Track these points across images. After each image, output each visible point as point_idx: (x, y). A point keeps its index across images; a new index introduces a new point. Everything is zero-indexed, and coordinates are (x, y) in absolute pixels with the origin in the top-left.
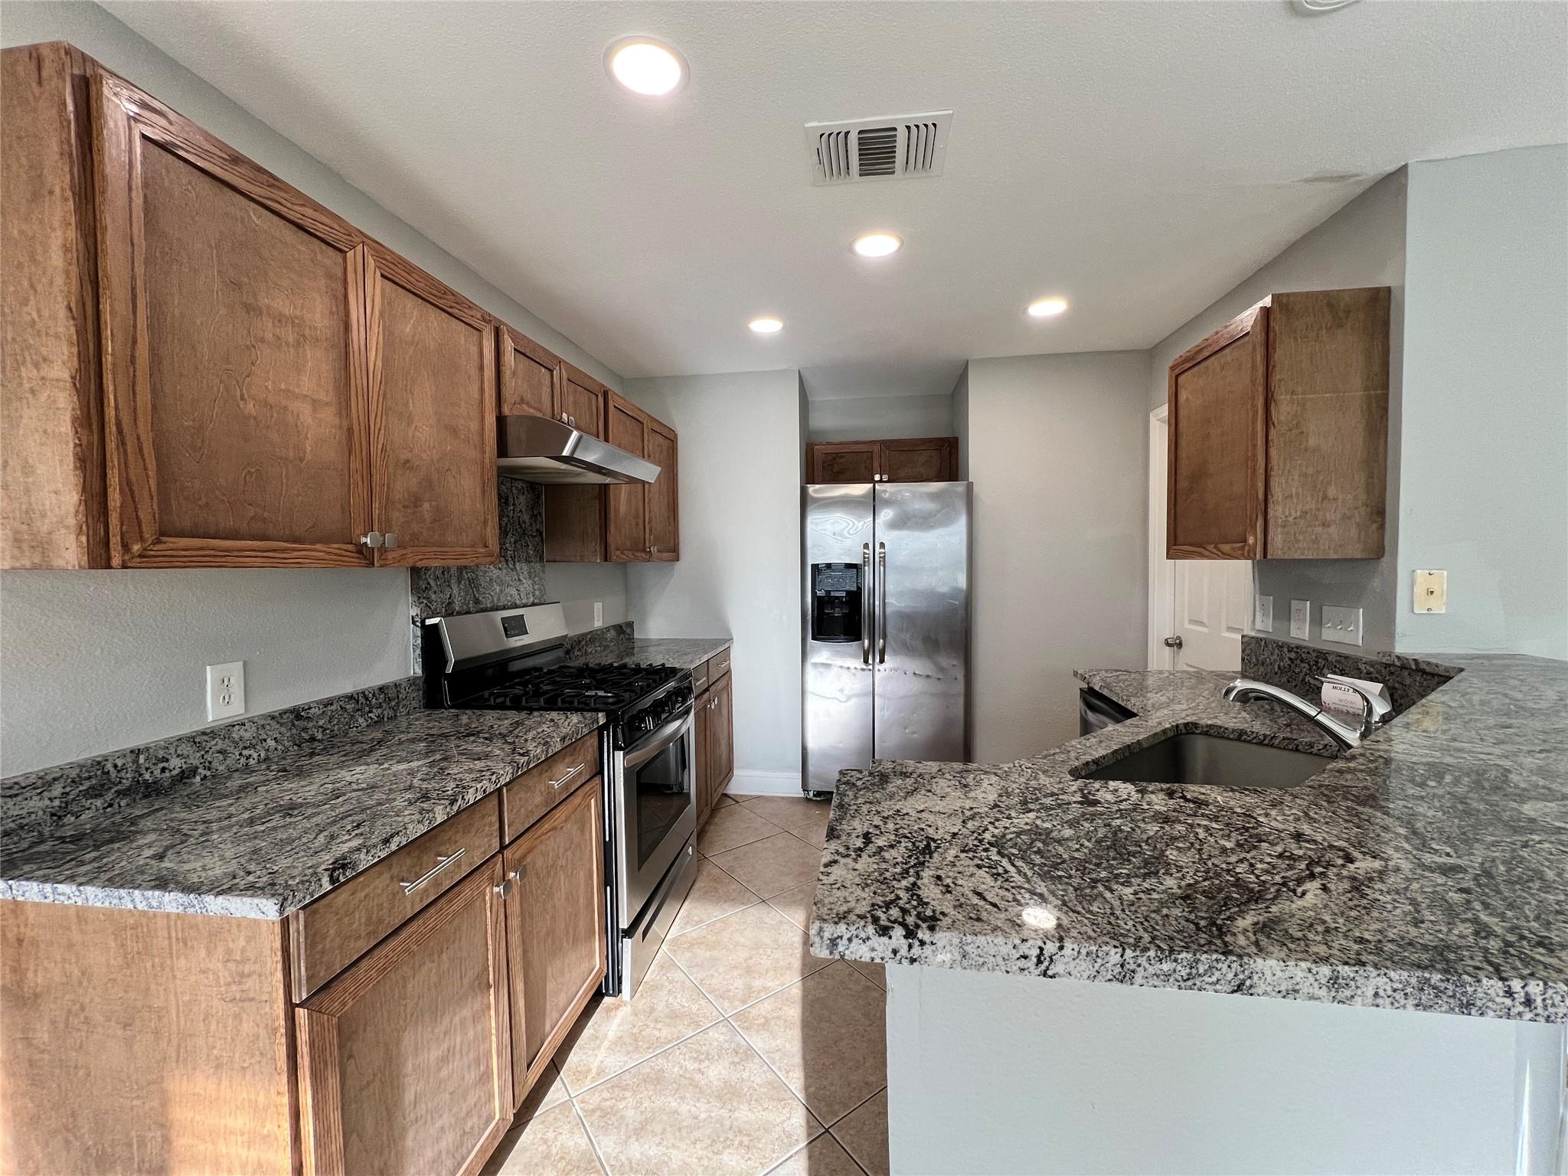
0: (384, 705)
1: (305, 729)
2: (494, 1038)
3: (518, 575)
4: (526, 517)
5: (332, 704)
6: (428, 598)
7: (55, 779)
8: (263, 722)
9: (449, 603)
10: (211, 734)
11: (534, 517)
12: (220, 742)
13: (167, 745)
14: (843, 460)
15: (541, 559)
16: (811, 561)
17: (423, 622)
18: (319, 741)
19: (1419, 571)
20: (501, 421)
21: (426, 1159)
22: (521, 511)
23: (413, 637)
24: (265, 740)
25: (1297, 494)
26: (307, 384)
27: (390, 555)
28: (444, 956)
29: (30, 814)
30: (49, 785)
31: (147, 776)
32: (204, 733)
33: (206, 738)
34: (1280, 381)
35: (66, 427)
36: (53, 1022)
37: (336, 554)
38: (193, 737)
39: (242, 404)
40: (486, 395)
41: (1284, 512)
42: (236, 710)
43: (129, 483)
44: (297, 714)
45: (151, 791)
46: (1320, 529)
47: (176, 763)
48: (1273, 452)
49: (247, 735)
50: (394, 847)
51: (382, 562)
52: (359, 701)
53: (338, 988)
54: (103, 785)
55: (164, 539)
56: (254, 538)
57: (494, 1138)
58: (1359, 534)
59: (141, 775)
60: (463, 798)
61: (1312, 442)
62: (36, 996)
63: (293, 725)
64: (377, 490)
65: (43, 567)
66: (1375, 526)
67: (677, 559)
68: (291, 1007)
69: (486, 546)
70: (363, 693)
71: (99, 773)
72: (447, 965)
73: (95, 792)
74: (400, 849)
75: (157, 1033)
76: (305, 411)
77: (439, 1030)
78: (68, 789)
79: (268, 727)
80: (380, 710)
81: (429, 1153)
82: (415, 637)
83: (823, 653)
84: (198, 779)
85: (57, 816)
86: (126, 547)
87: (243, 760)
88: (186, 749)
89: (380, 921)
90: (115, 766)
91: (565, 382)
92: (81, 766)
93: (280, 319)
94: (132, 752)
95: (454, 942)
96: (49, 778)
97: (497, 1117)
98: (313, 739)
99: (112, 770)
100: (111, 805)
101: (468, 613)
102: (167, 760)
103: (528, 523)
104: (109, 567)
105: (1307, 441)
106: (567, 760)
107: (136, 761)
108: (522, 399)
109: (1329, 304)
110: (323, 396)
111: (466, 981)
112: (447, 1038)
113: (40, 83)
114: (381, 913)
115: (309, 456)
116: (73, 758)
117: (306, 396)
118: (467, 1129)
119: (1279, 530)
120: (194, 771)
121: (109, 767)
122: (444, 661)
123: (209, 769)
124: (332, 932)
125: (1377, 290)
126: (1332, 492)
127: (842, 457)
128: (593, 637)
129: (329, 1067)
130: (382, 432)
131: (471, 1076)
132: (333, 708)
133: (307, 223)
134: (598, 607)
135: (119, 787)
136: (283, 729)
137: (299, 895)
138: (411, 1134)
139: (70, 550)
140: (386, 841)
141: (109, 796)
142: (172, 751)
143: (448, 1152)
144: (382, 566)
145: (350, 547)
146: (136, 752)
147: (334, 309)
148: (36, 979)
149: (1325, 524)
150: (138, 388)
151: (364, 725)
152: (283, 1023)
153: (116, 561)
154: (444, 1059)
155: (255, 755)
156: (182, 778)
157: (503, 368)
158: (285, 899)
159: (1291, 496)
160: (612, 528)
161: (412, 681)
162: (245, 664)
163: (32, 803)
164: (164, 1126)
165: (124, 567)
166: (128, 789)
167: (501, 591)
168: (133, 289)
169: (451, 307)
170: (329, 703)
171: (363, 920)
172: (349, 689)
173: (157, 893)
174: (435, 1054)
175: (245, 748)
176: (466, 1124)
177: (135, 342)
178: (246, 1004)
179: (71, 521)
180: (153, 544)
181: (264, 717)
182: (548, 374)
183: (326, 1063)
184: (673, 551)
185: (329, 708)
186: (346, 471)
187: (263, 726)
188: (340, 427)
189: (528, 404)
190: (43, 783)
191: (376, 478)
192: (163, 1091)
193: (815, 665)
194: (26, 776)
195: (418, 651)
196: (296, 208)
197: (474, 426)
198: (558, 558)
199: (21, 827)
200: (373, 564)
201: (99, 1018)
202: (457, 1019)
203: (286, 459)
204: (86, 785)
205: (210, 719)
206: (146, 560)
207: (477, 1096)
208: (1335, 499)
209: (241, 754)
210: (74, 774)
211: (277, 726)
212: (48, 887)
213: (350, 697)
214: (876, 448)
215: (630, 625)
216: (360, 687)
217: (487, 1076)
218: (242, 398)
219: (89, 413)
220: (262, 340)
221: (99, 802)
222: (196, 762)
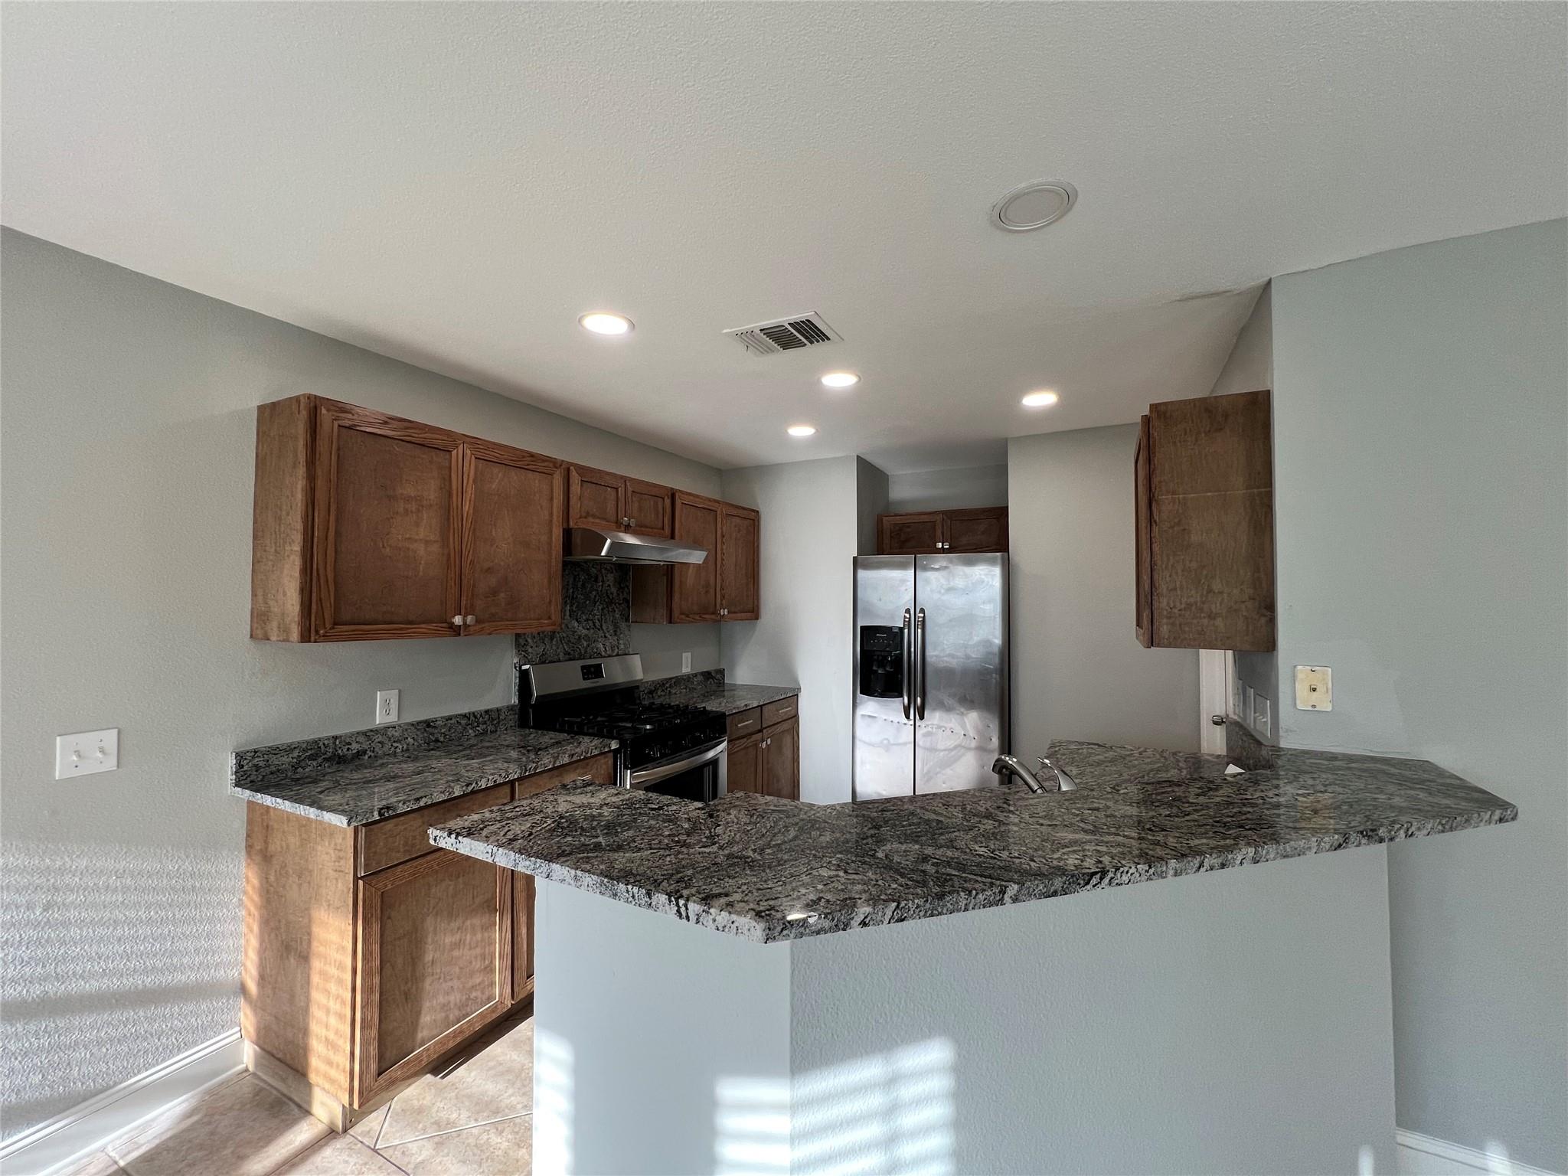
0: (488, 722)
1: (433, 734)
2: (497, 945)
3: (604, 632)
4: (614, 590)
5: (451, 719)
6: (525, 651)
7: (295, 748)
8: (406, 727)
9: (543, 655)
10: (376, 731)
11: (621, 589)
12: (380, 737)
13: (352, 735)
14: (909, 530)
15: (627, 620)
16: (860, 624)
17: (520, 667)
18: (441, 742)
19: (1299, 668)
20: (568, 533)
21: (438, 1001)
22: (609, 586)
23: (514, 679)
24: (407, 738)
25: (1181, 588)
26: (422, 533)
27: (472, 629)
28: (461, 880)
29: (283, 764)
30: (293, 750)
31: (340, 751)
32: (372, 731)
33: (372, 733)
34: (1160, 482)
35: (297, 574)
36: (276, 871)
37: (435, 630)
38: (366, 733)
39: (383, 550)
40: (555, 517)
41: (1168, 603)
42: (393, 718)
43: (321, 600)
44: (428, 724)
45: (339, 760)
46: (1205, 621)
47: (355, 746)
48: (1156, 548)
49: (397, 734)
50: (422, 803)
51: (466, 633)
52: (471, 719)
53: (383, 875)
54: (317, 754)
55: (336, 627)
56: (385, 623)
57: (493, 1011)
58: (1248, 627)
59: (337, 751)
60: (476, 783)
61: (1195, 538)
62: (271, 856)
63: (425, 730)
64: (464, 588)
65: (287, 640)
66: (1263, 620)
67: (757, 618)
68: (356, 879)
69: (550, 618)
70: (474, 713)
71: (316, 747)
72: (461, 886)
73: (313, 758)
74: (427, 807)
75: (309, 883)
76: (421, 550)
77: (454, 925)
78: (301, 754)
79: (409, 731)
80: (485, 726)
81: (441, 999)
82: (516, 677)
83: (871, 706)
84: (366, 757)
85: (295, 768)
86: (317, 632)
87: (393, 749)
88: (361, 739)
89: (413, 845)
90: (324, 744)
91: (629, 494)
92: (308, 742)
93: (408, 499)
94: (333, 737)
95: (468, 873)
96: (293, 747)
97: (497, 999)
98: (437, 741)
99: (322, 747)
100: (320, 766)
101: (559, 661)
102: (351, 744)
103: (615, 594)
104: (310, 642)
105: (1190, 537)
106: (578, 771)
107: (335, 743)
108: (588, 513)
109: (1207, 410)
110: (432, 537)
111: (477, 901)
112: (460, 931)
113: (299, 413)
114: (414, 841)
115: (421, 574)
116: (306, 738)
117: (421, 540)
118: (472, 997)
119: (1165, 620)
120: (365, 752)
121: (321, 744)
122: (531, 695)
123: (373, 752)
124: (381, 844)
125: (1255, 394)
126: (1217, 586)
127: (909, 527)
128: (678, 681)
129: (374, 918)
130: (471, 552)
131: (477, 965)
132: (452, 722)
133: (426, 442)
134: (687, 657)
135: (325, 756)
136: (419, 733)
137: (359, 818)
138: (428, 981)
139: (295, 633)
140: (418, 799)
141: (320, 760)
142: (354, 739)
143: (456, 1004)
144: (466, 635)
145: (444, 625)
146: (335, 738)
147: (443, 486)
148: (272, 848)
149: (1212, 617)
150: (328, 552)
151: (473, 735)
152: (352, 886)
153: (312, 639)
154: (457, 945)
155: (401, 747)
156: (358, 755)
157: (571, 496)
158: (352, 818)
159: (1175, 589)
160: (676, 597)
161: (511, 708)
162: (400, 691)
163: (284, 759)
164: (309, 934)
165: (315, 642)
166: (330, 758)
167: (588, 645)
168: (329, 503)
169: (528, 465)
170: (450, 718)
171: (402, 842)
172: (466, 710)
173: (308, 807)
174: (448, 940)
175: (394, 742)
176: (471, 992)
177: (328, 529)
178: (340, 873)
179: (296, 619)
180: (330, 629)
181: (408, 724)
182: (614, 493)
183: (372, 915)
184: (753, 612)
185: (449, 721)
186: (445, 580)
187: (406, 730)
188: (443, 554)
189: (594, 516)
190: (289, 749)
191: (465, 582)
192: (310, 915)
193: (863, 715)
194: (283, 745)
195: (517, 688)
196: (420, 436)
197: (544, 538)
198: (638, 620)
199: (278, 771)
200: (459, 635)
201: (291, 872)
202: (468, 923)
203: (407, 577)
204: (310, 752)
205: (378, 723)
206: (327, 638)
207: (481, 979)
208: (1221, 593)
209: (392, 745)
210: (304, 746)
211: (415, 730)
212: (274, 799)
213: (465, 716)
214: (939, 518)
215: (721, 672)
216: (473, 710)
217: (489, 969)
218: (383, 547)
219: (306, 567)
220: (397, 513)
221: (315, 763)
222: (366, 747)
